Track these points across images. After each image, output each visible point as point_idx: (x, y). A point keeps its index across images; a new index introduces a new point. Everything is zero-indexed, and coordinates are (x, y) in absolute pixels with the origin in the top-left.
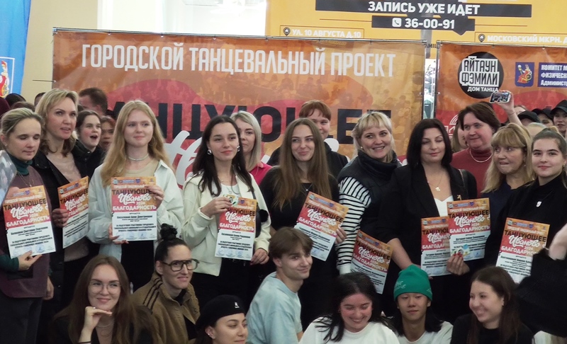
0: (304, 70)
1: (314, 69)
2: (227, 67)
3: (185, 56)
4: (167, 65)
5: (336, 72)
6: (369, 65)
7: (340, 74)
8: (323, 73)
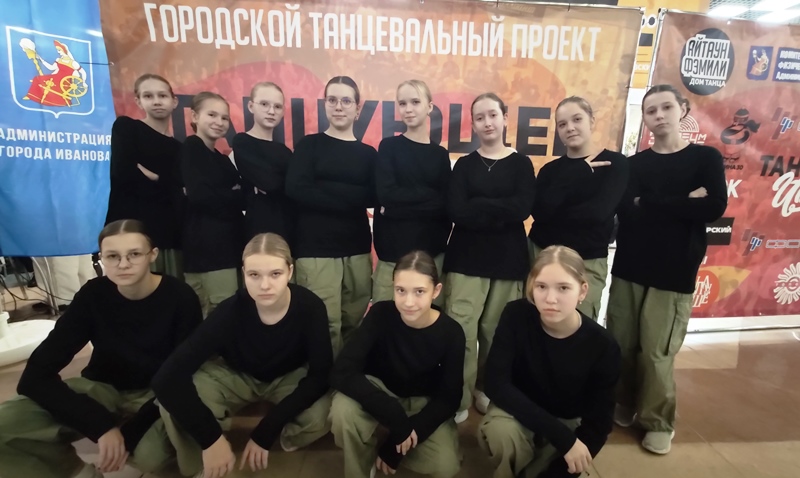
0: (475, 49)
1: (489, 49)
2: (365, 42)
3: (303, 26)
4: (277, 38)
5: (519, 52)
6: (564, 43)
7: (524, 56)
8: (500, 55)
